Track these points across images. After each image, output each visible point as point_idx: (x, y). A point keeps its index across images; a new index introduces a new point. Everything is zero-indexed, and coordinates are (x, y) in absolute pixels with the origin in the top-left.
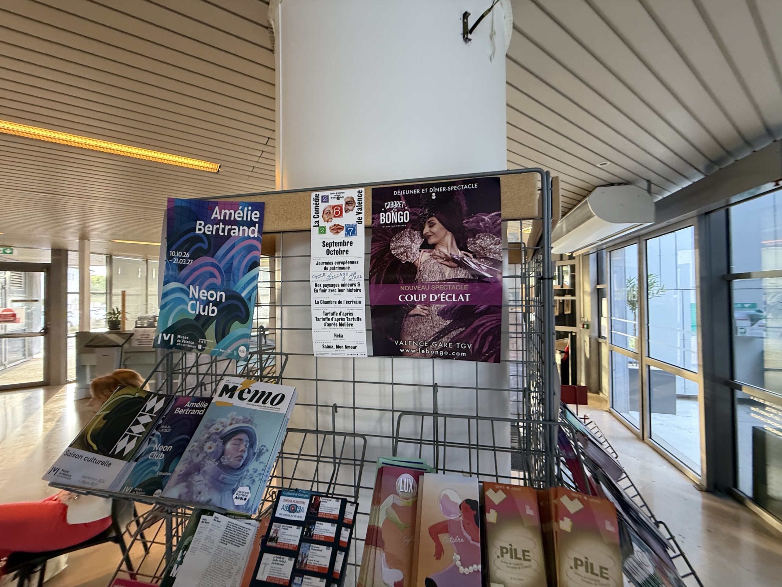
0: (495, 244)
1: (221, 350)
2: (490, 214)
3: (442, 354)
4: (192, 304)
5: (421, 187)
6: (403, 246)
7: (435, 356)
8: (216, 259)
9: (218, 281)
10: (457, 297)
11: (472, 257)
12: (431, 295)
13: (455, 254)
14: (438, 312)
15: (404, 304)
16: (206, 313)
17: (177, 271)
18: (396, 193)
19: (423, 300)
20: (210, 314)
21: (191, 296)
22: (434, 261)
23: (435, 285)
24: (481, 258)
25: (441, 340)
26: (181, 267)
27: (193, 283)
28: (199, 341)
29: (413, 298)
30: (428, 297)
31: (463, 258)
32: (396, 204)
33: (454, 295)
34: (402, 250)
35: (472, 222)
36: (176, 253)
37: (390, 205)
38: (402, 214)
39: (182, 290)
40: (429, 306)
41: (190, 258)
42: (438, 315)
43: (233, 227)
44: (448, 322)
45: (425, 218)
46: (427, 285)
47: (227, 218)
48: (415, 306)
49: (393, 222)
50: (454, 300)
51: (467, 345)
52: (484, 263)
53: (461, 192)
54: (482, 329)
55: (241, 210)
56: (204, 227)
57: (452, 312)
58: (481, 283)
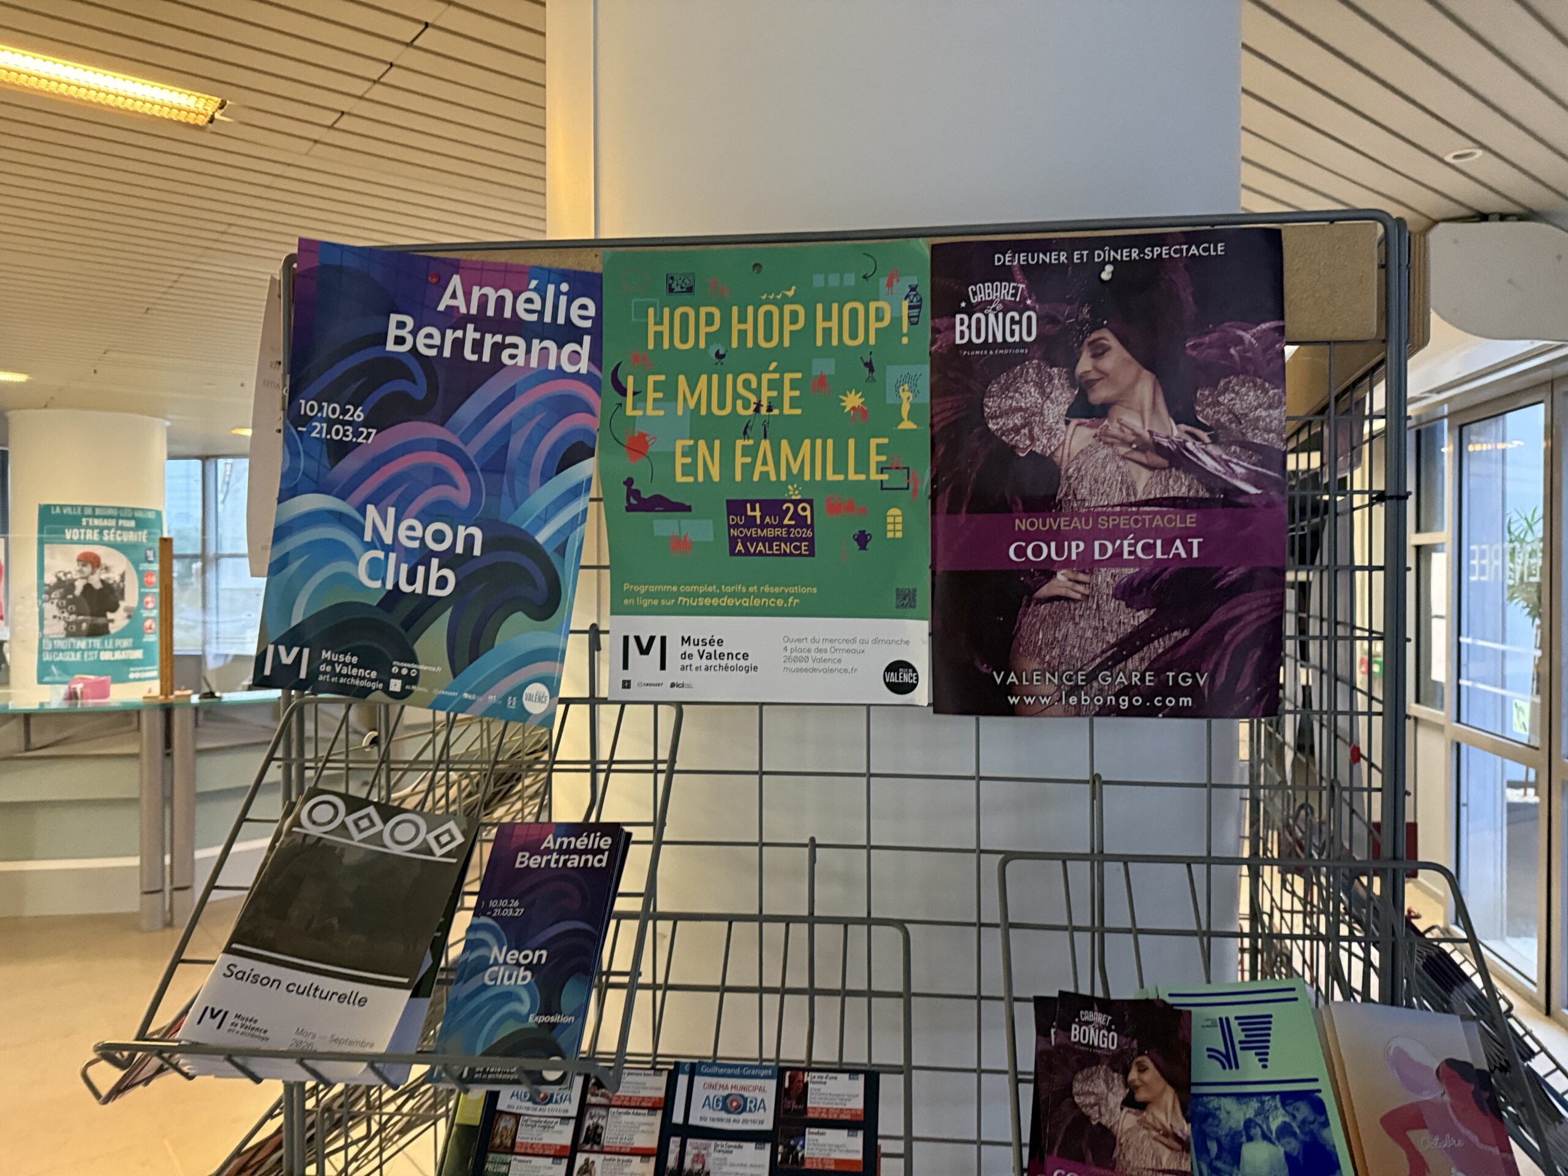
0: (1270, 407)
1: (466, 695)
2: (1258, 324)
3: (1124, 705)
4: (373, 561)
5: (1071, 245)
6: (1021, 409)
7: (1107, 711)
8: (454, 432)
9: (462, 496)
10: (1168, 546)
11: (1207, 440)
12: (1097, 544)
13: (1164, 433)
14: (1116, 589)
15: (1022, 567)
16: (418, 587)
17: (326, 462)
18: (998, 259)
19: (1074, 557)
20: (433, 591)
21: (368, 537)
22: (1105, 452)
23: (1108, 515)
24: (1231, 445)
25: (1122, 665)
26: (339, 450)
27: (377, 499)
28: (395, 670)
29: (1049, 550)
30: (1089, 548)
31: (1182, 445)
32: (1001, 292)
33: (1159, 543)
34: (1017, 420)
35: (1210, 345)
36: (321, 409)
37: (981, 292)
38: (1017, 318)
39: (339, 518)
40: (1091, 572)
41: (366, 424)
42: (1114, 596)
43: (509, 340)
44: (1143, 616)
45: (1081, 332)
46: (1087, 515)
47: (490, 312)
48: (1052, 575)
49: (990, 340)
50: (1159, 555)
51: (1194, 677)
52: (1239, 458)
53: (1181, 265)
54: (1234, 630)
55: (535, 290)
56: (414, 333)
57: (1155, 587)
58: (1231, 509)
